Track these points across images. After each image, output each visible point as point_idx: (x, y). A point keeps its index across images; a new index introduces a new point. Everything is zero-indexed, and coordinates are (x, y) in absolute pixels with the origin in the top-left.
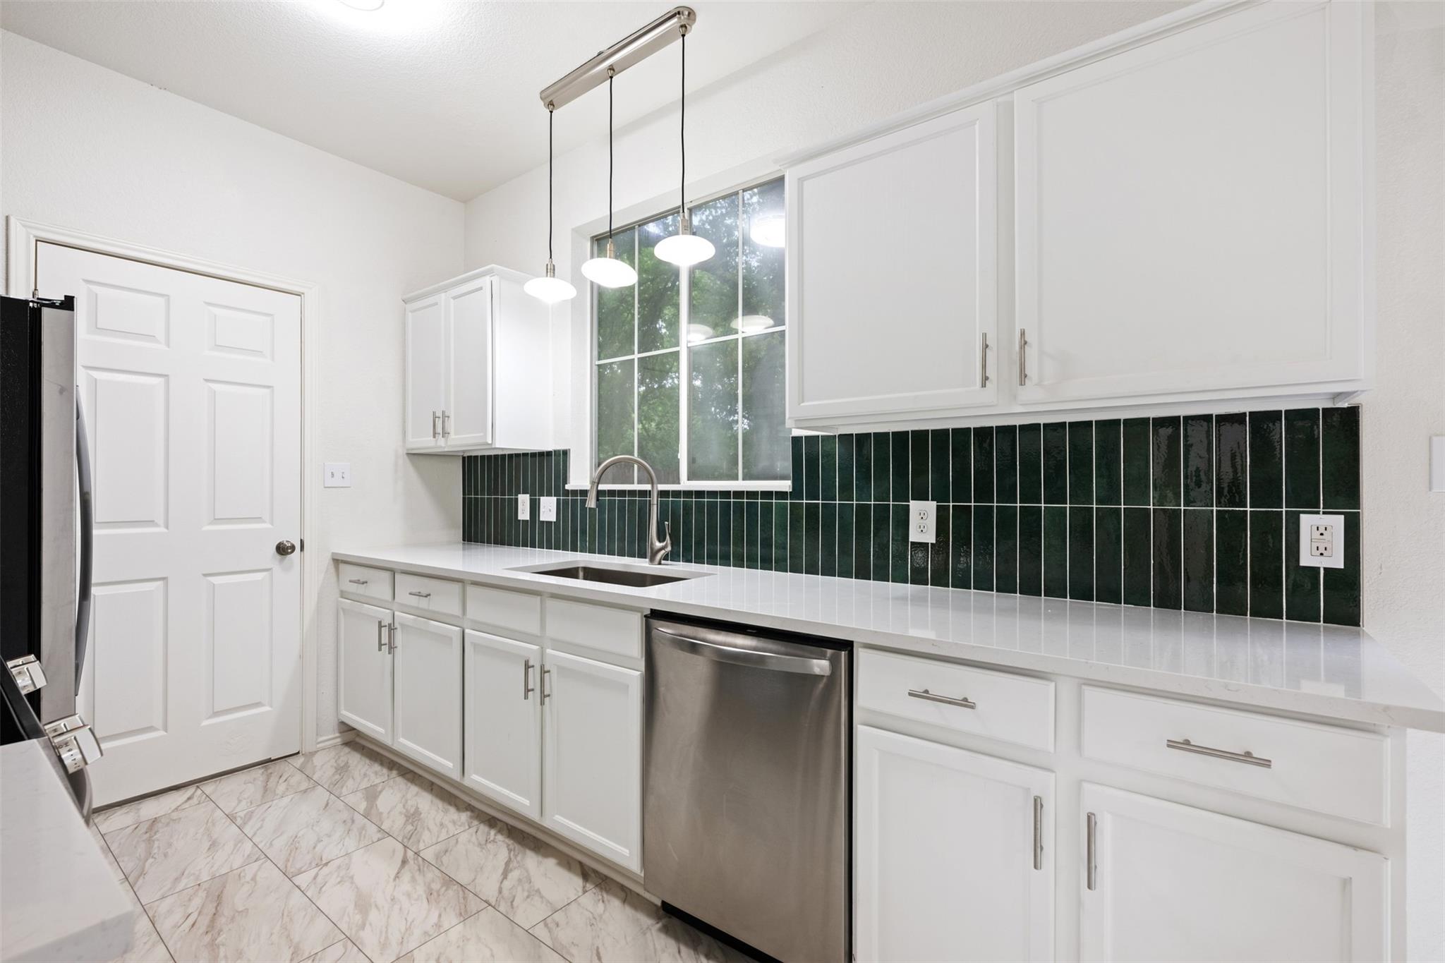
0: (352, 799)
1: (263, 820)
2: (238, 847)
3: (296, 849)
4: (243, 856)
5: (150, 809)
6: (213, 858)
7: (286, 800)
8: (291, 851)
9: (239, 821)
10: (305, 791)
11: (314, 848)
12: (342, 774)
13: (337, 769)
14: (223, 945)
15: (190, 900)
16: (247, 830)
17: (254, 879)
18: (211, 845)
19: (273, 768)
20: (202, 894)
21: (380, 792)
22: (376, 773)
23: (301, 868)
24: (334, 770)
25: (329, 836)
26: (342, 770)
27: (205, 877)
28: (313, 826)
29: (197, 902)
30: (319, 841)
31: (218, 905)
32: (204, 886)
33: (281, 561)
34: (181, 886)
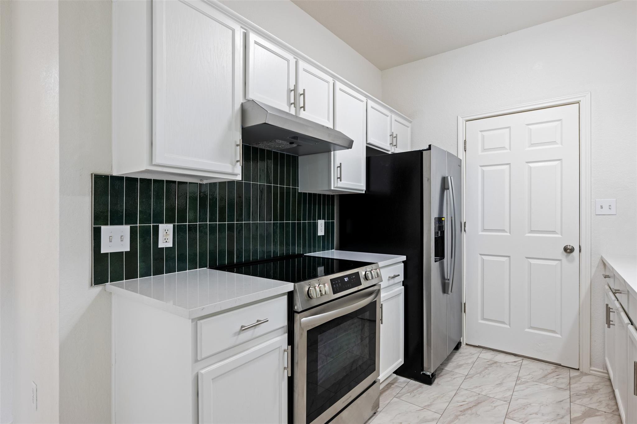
0: (575, 407)
1: (527, 388)
2: (506, 391)
3: (523, 409)
4: (503, 396)
5: (500, 358)
6: (494, 389)
7: (547, 386)
8: (521, 408)
9: (518, 382)
10: (559, 389)
11: (530, 414)
12: (587, 393)
13: (589, 389)
14: (459, 420)
15: (471, 397)
16: (517, 388)
17: (495, 407)
18: (499, 384)
19: (561, 370)
20: (476, 398)
21: (597, 416)
22: (608, 405)
23: (514, 418)
24: (587, 388)
25: (543, 415)
26: (591, 391)
27: (484, 393)
28: (543, 405)
29: (471, 399)
30: (536, 414)
31: (474, 406)
32: (480, 396)
33: (567, 256)
34: (474, 390)
